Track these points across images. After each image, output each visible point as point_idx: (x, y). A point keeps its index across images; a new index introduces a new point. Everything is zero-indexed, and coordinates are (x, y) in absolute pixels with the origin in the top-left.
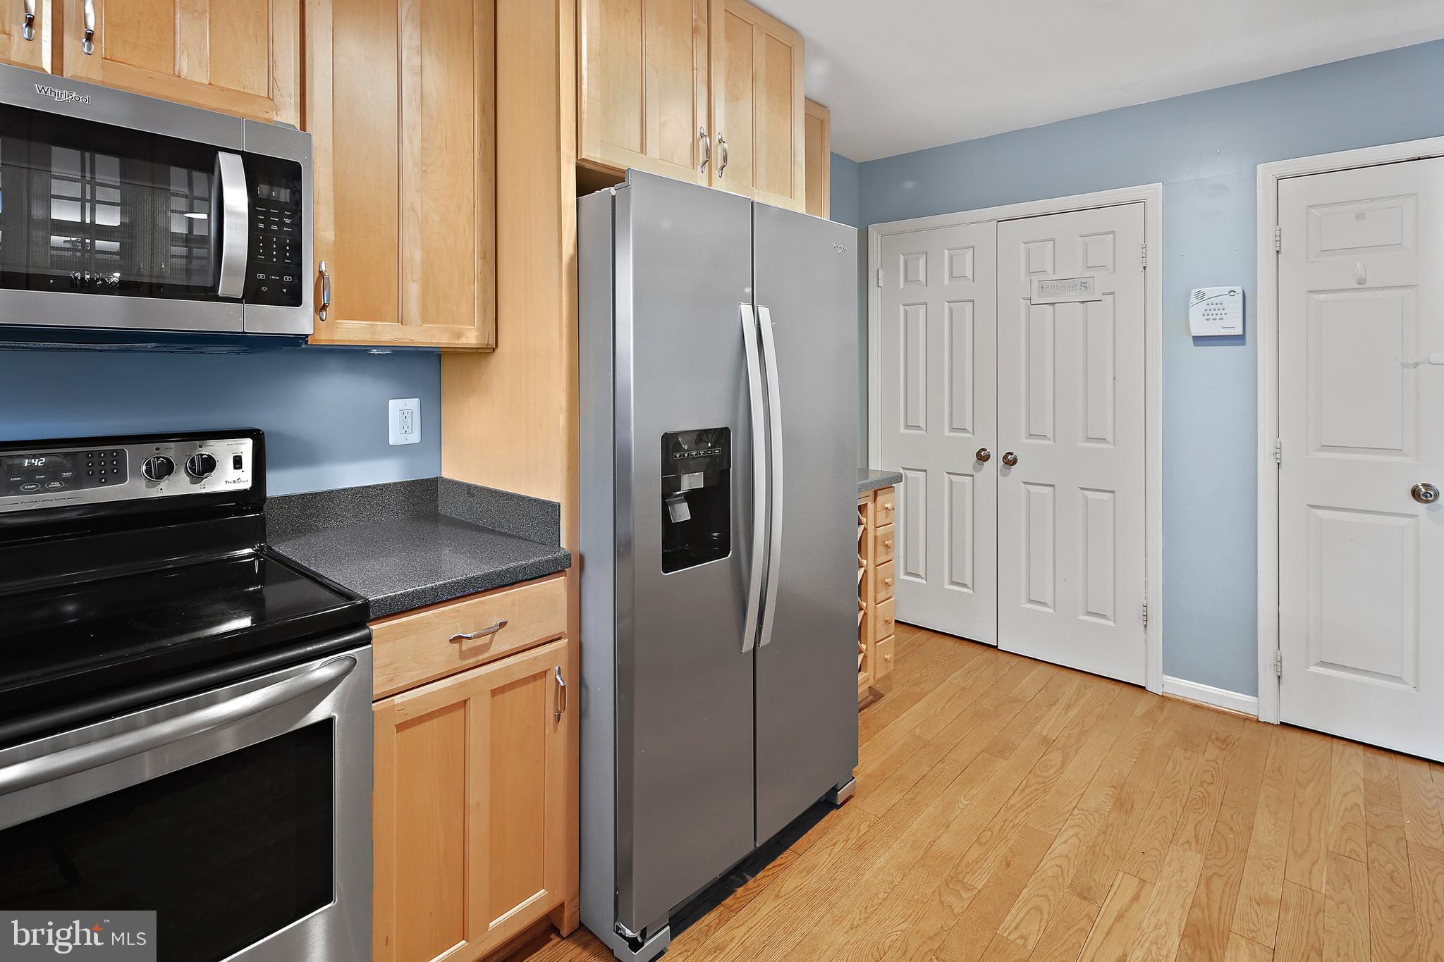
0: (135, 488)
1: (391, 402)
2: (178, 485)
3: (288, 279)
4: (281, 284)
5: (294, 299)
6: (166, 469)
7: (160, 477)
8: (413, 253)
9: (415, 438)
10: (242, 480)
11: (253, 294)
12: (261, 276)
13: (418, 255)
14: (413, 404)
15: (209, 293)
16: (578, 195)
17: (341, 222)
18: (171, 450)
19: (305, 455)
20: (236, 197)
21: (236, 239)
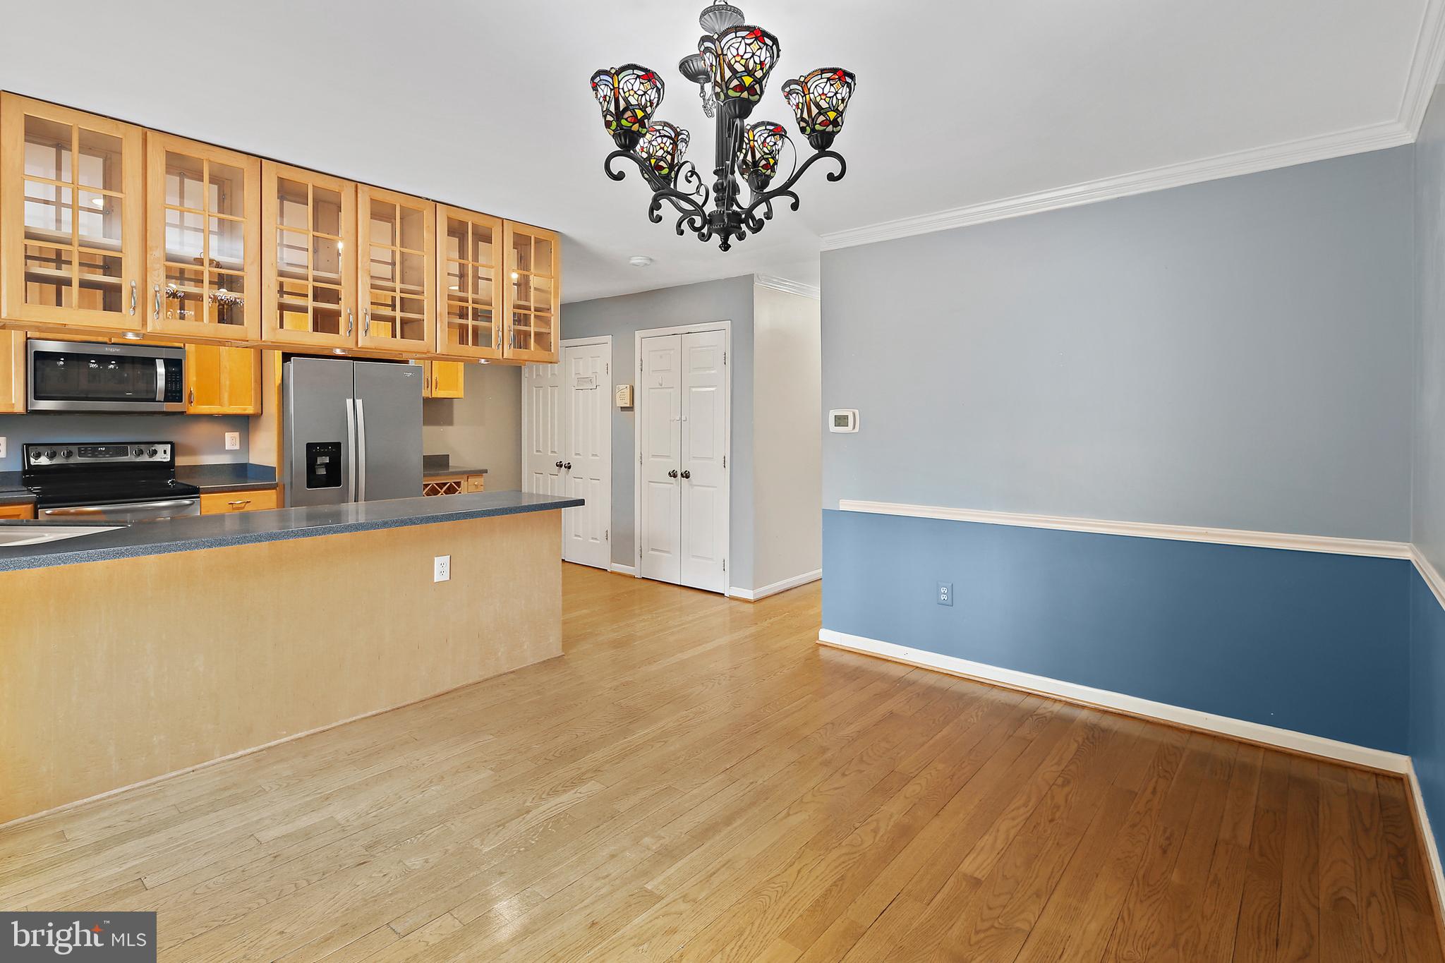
0: (130, 458)
1: (226, 434)
2: (145, 458)
3: (178, 395)
4: (176, 396)
5: (180, 400)
6: (140, 453)
7: (139, 455)
8: (225, 381)
9: (237, 447)
10: (167, 458)
11: (167, 399)
12: (170, 394)
13: (228, 383)
14: (237, 434)
15: (154, 400)
16: (283, 362)
17: (198, 374)
18: (143, 447)
19: (192, 451)
20: (161, 370)
21: (161, 383)
